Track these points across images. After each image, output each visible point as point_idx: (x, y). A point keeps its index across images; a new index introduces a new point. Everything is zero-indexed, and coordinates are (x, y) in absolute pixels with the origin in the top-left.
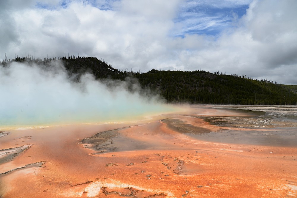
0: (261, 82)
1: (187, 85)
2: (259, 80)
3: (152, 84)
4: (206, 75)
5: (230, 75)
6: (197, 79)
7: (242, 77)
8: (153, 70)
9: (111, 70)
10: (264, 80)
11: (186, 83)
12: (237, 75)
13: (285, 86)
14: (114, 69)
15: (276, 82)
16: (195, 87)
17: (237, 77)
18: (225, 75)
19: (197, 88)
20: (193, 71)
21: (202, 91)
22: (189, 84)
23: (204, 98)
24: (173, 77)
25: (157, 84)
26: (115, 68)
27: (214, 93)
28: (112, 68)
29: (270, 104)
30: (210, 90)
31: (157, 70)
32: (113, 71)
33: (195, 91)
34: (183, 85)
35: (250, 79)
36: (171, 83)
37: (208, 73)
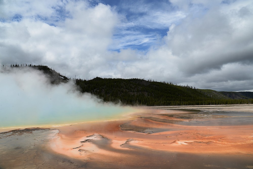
0: (183, 88)
1: (127, 91)
2: (182, 86)
3: (98, 90)
4: (141, 82)
5: (160, 82)
6: (135, 86)
7: (169, 83)
8: (97, 77)
9: (60, 77)
10: (185, 86)
11: (126, 88)
12: (165, 82)
13: (201, 90)
14: (63, 77)
15: (194, 87)
16: (134, 92)
17: (166, 84)
18: (156, 82)
19: (135, 93)
20: (131, 79)
21: (139, 95)
22: (129, 89)
23: (142, 101)
24: (115, 83)
25: (102, 89)
26: (64, 75)
27: (149, 97)
28: (62, 76)
29: (192, 105)
30: (146, 94)
31: (101, 78)
32: (63, 78)
33: (134, 95)
34: (124, 90)
35: (175, 85)
36: (114, 89)
37: (143, 80)
